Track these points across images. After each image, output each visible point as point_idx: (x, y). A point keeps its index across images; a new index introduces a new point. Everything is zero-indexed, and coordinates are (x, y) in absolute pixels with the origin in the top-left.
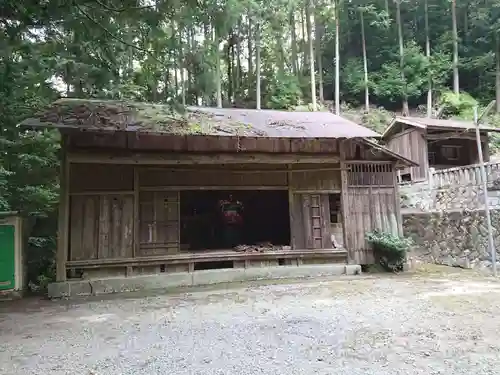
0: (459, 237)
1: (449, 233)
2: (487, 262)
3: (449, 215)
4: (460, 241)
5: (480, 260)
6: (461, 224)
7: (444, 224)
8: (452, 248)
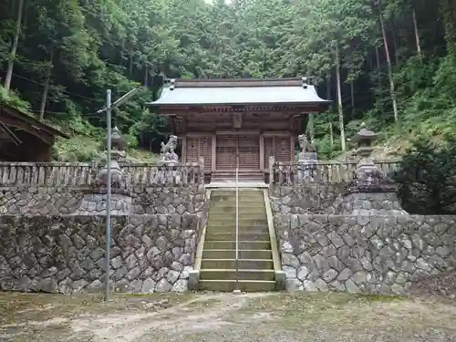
0: (42, 251)
1: (26, 245)
2: (83, 282)
3: (30, 220)
4: (43, 255)
5: (74, 280)
6: (46, 233)
7: (20, 233)
8: (31, 265)
